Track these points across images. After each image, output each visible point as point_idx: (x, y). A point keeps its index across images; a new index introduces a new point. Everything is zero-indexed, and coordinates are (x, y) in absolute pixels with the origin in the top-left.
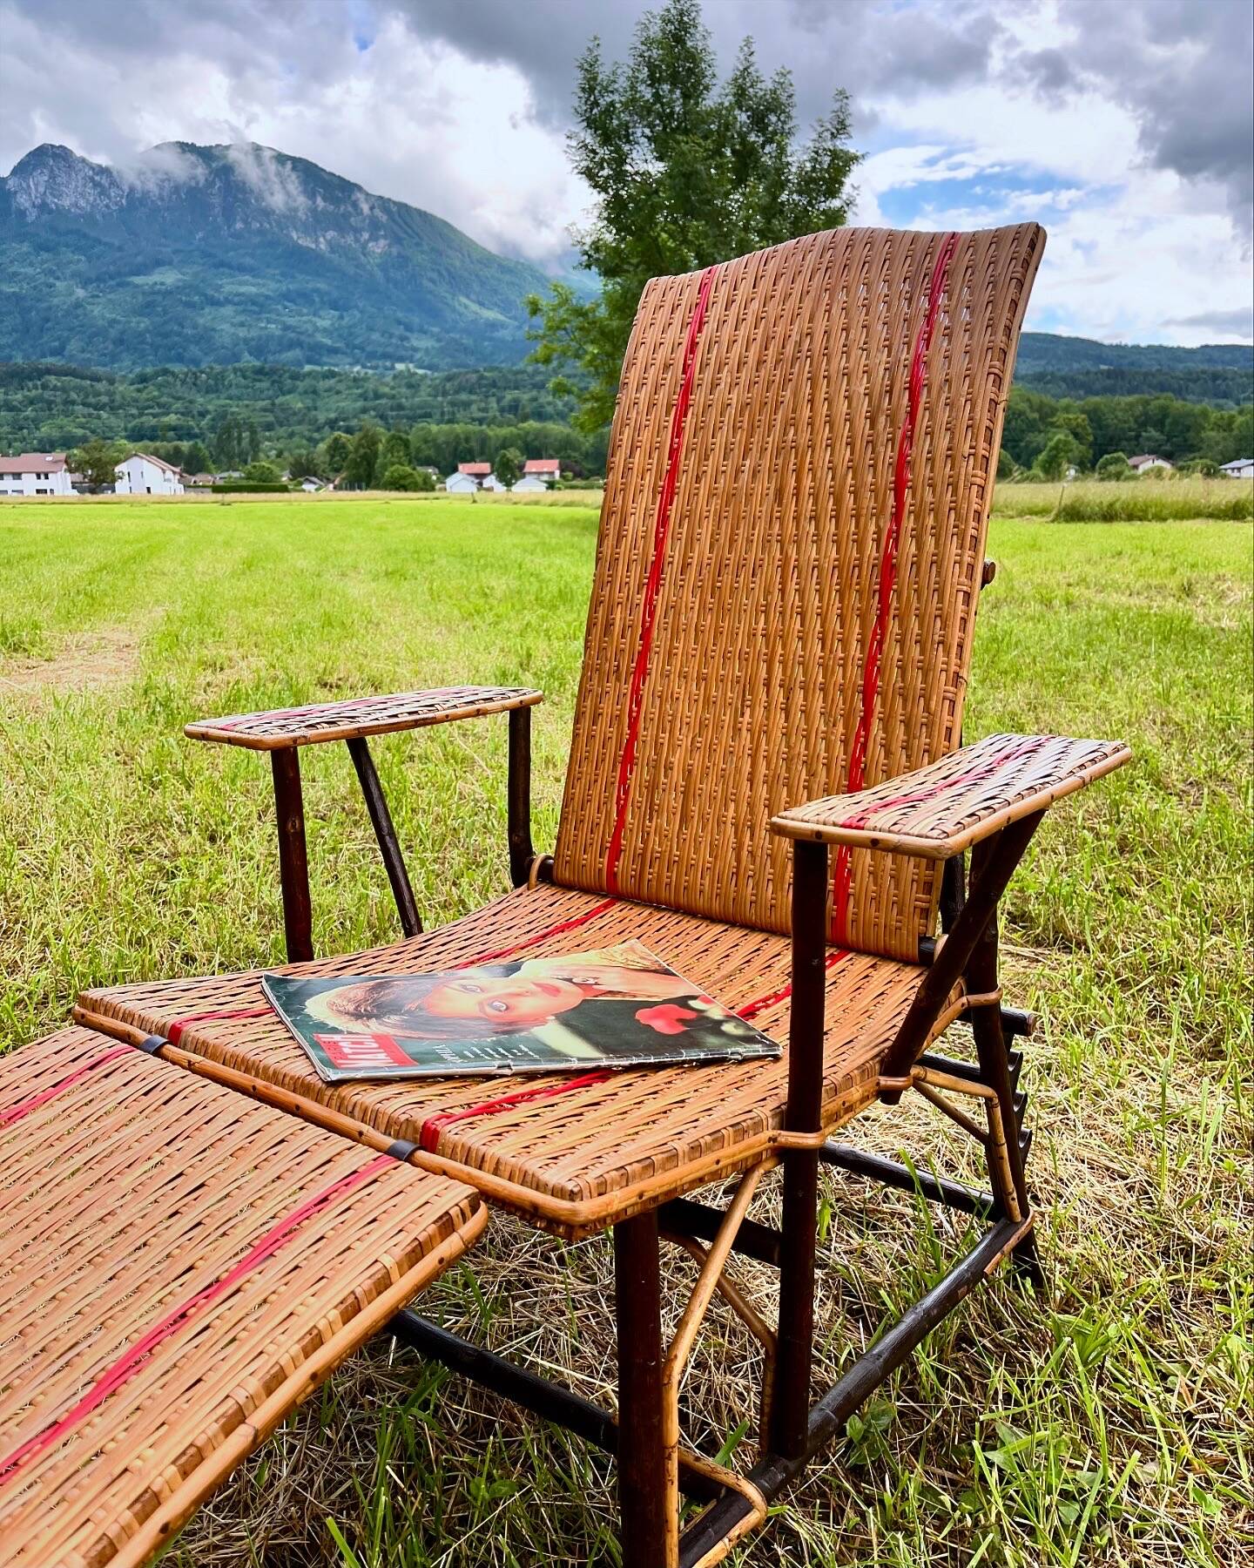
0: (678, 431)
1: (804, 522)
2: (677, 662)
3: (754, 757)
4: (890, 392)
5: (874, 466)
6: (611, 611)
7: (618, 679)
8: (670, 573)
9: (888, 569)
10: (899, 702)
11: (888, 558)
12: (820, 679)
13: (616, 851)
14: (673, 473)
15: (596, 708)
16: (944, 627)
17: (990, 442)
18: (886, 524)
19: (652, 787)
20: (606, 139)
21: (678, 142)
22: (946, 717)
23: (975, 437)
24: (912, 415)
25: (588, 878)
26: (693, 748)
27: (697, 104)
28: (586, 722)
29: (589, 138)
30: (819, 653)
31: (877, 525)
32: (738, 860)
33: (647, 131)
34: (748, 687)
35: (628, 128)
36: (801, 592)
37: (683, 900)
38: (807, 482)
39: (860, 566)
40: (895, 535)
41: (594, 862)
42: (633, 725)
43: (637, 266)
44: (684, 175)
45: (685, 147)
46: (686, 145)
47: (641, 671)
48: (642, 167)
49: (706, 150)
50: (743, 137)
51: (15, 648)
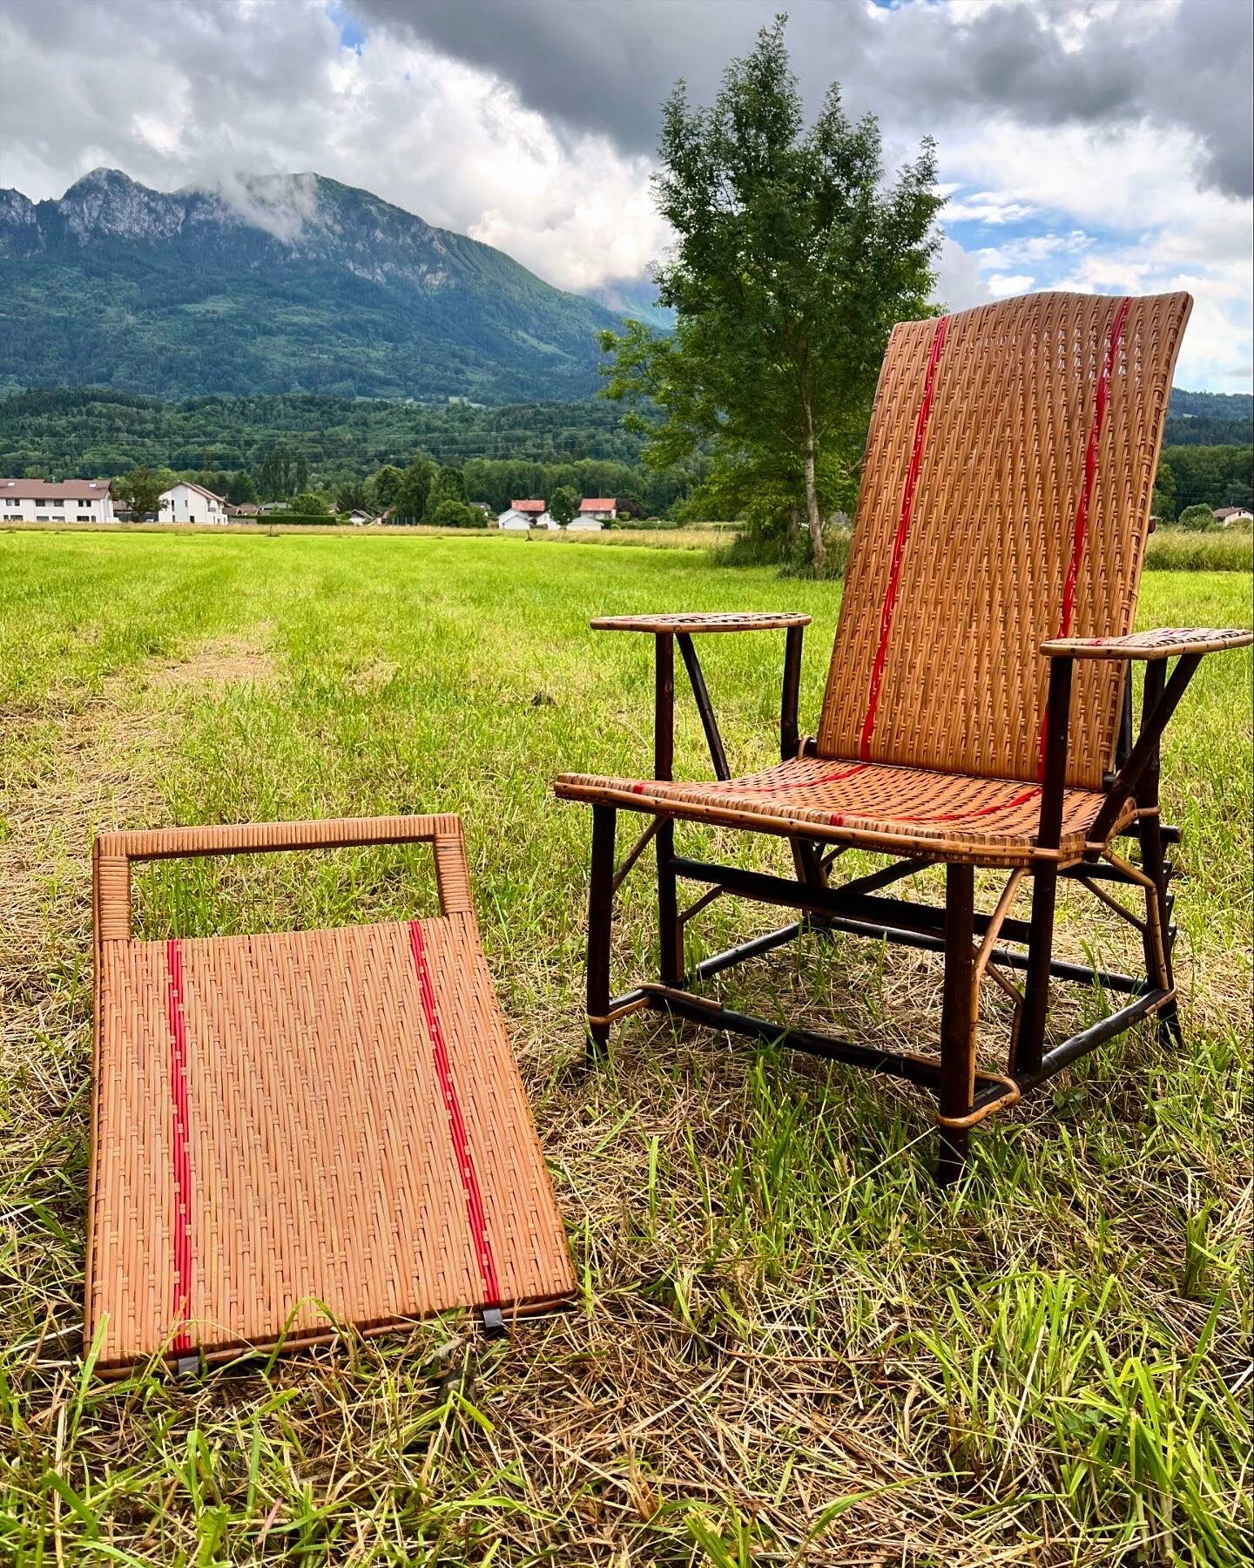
0: (921, 429)
1: (1017, 492)
2: (918, 592)
3: (979, 656)
4: (1083, 404)
5: (1071, 454)
6: (868, 556)
7: (872, 605)
8: (913, 530)
9: (1081, 523)
10: (1090, 611)
11: (1081, 514)
12: (1030, 599)
13: (869, 728)
14: (917, 460)
15: (855, 626)
16: (1122, 560)
17: (1155, 435)
18: (1079, 492)
19: (899, 681)
20: (690, 181)
21: (763, 185)
22: (1123, 621)
23: (1145, 433)
24: (1099, 419)
25: (846, 749)
26: (931, 652)
27: (783, 148)
28: (847, 636)
29: (672, 178)
30: (1029, 582)
31: (1073, 493)
32: (967, 728)
33: (731, 174)
34: (976, 607)
35: (712, 171)
36: (1016, 541)
37: (923, 760)
38: (1020, 464)
39: (1060, 522)
40: (1086, 502)
41: (852, 737)
42: (884, 637)
44: (769, 217)
45: (770, 190)
46: (772, 188)
47: (891, 598)
48: (726, 208)
49: (792, 193)
50: (827, 181)
51: (153, 651)
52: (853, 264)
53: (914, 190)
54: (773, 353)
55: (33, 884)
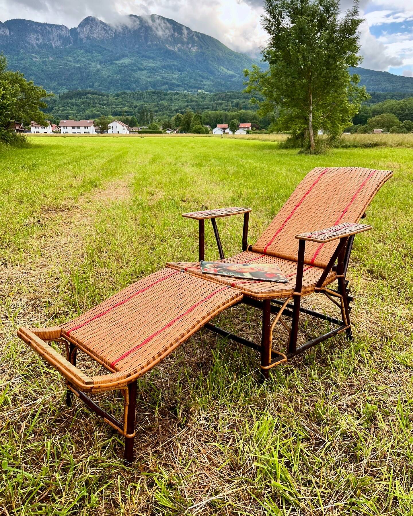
13: (269, 245)
20: (274, 16)
21: (299, 18)
25: (259, 250)
27: (306, 4)
29: (268, 16)
33: (288, 14)
35: (281, 13)
37: (279, 255)
41: (263, 246)
43: (282, 61)
44: (300, 29)
45: (301, 20)
46: (302, 19)
48: (286, 26)
49: (308, 20)
50: (322, 15)
51: (95, 186)
52: (328, 44)
53: (351, 18)
54: (300, 77)
55: (45, 273)
